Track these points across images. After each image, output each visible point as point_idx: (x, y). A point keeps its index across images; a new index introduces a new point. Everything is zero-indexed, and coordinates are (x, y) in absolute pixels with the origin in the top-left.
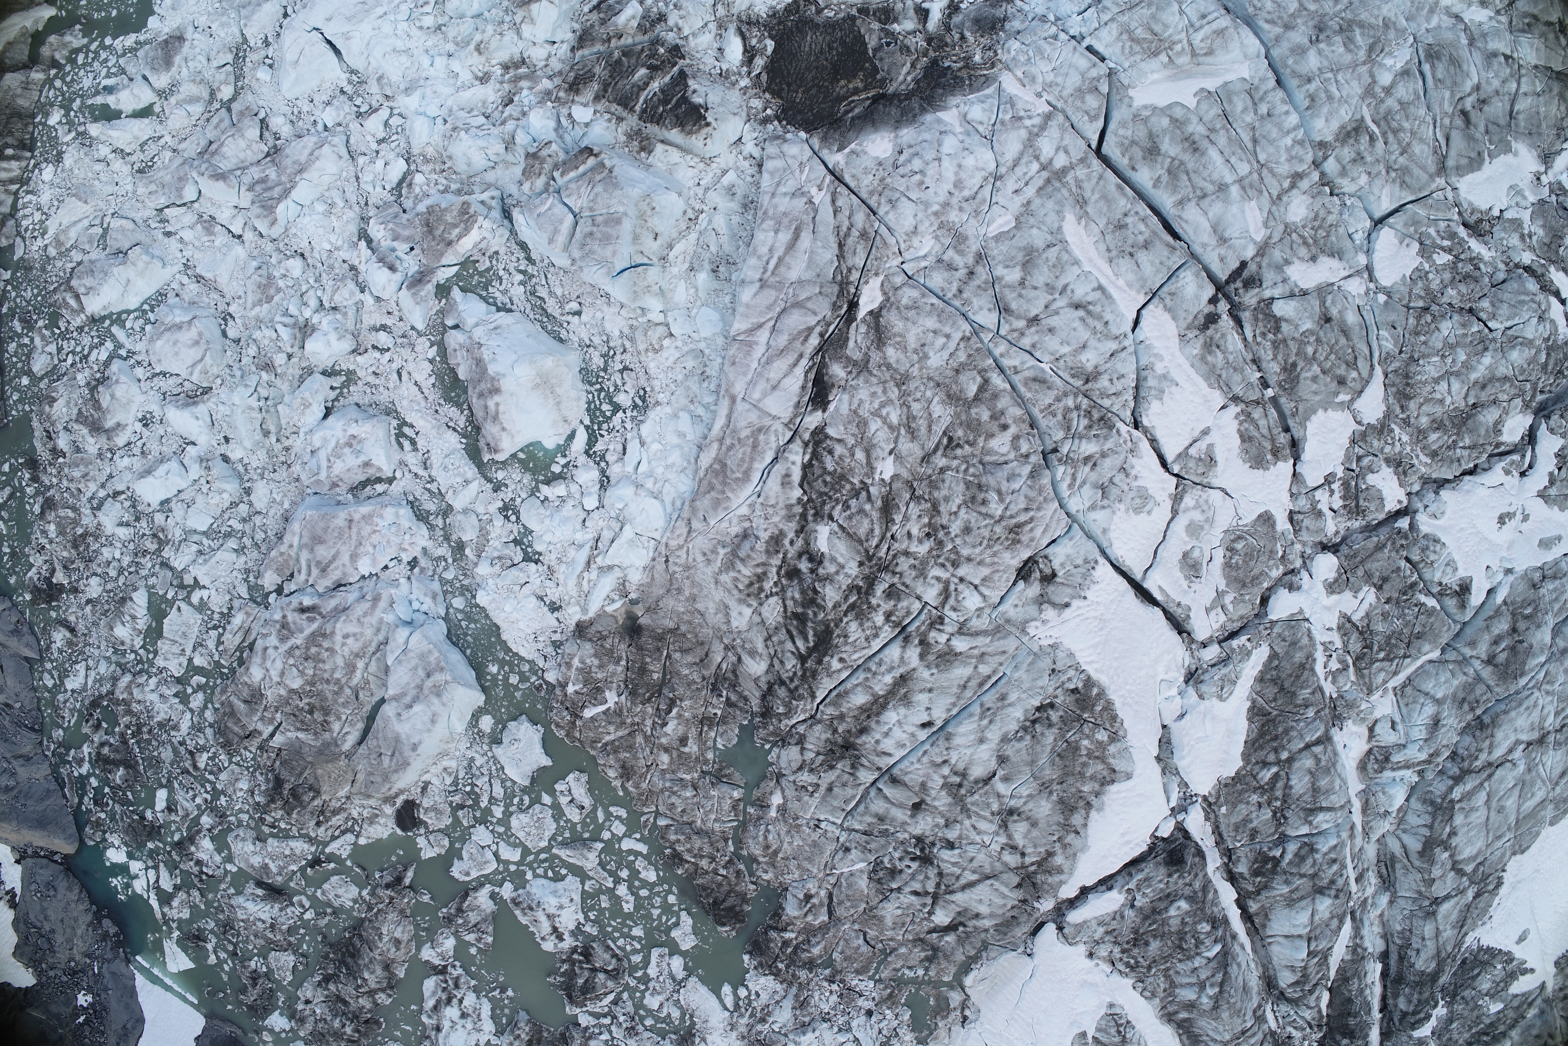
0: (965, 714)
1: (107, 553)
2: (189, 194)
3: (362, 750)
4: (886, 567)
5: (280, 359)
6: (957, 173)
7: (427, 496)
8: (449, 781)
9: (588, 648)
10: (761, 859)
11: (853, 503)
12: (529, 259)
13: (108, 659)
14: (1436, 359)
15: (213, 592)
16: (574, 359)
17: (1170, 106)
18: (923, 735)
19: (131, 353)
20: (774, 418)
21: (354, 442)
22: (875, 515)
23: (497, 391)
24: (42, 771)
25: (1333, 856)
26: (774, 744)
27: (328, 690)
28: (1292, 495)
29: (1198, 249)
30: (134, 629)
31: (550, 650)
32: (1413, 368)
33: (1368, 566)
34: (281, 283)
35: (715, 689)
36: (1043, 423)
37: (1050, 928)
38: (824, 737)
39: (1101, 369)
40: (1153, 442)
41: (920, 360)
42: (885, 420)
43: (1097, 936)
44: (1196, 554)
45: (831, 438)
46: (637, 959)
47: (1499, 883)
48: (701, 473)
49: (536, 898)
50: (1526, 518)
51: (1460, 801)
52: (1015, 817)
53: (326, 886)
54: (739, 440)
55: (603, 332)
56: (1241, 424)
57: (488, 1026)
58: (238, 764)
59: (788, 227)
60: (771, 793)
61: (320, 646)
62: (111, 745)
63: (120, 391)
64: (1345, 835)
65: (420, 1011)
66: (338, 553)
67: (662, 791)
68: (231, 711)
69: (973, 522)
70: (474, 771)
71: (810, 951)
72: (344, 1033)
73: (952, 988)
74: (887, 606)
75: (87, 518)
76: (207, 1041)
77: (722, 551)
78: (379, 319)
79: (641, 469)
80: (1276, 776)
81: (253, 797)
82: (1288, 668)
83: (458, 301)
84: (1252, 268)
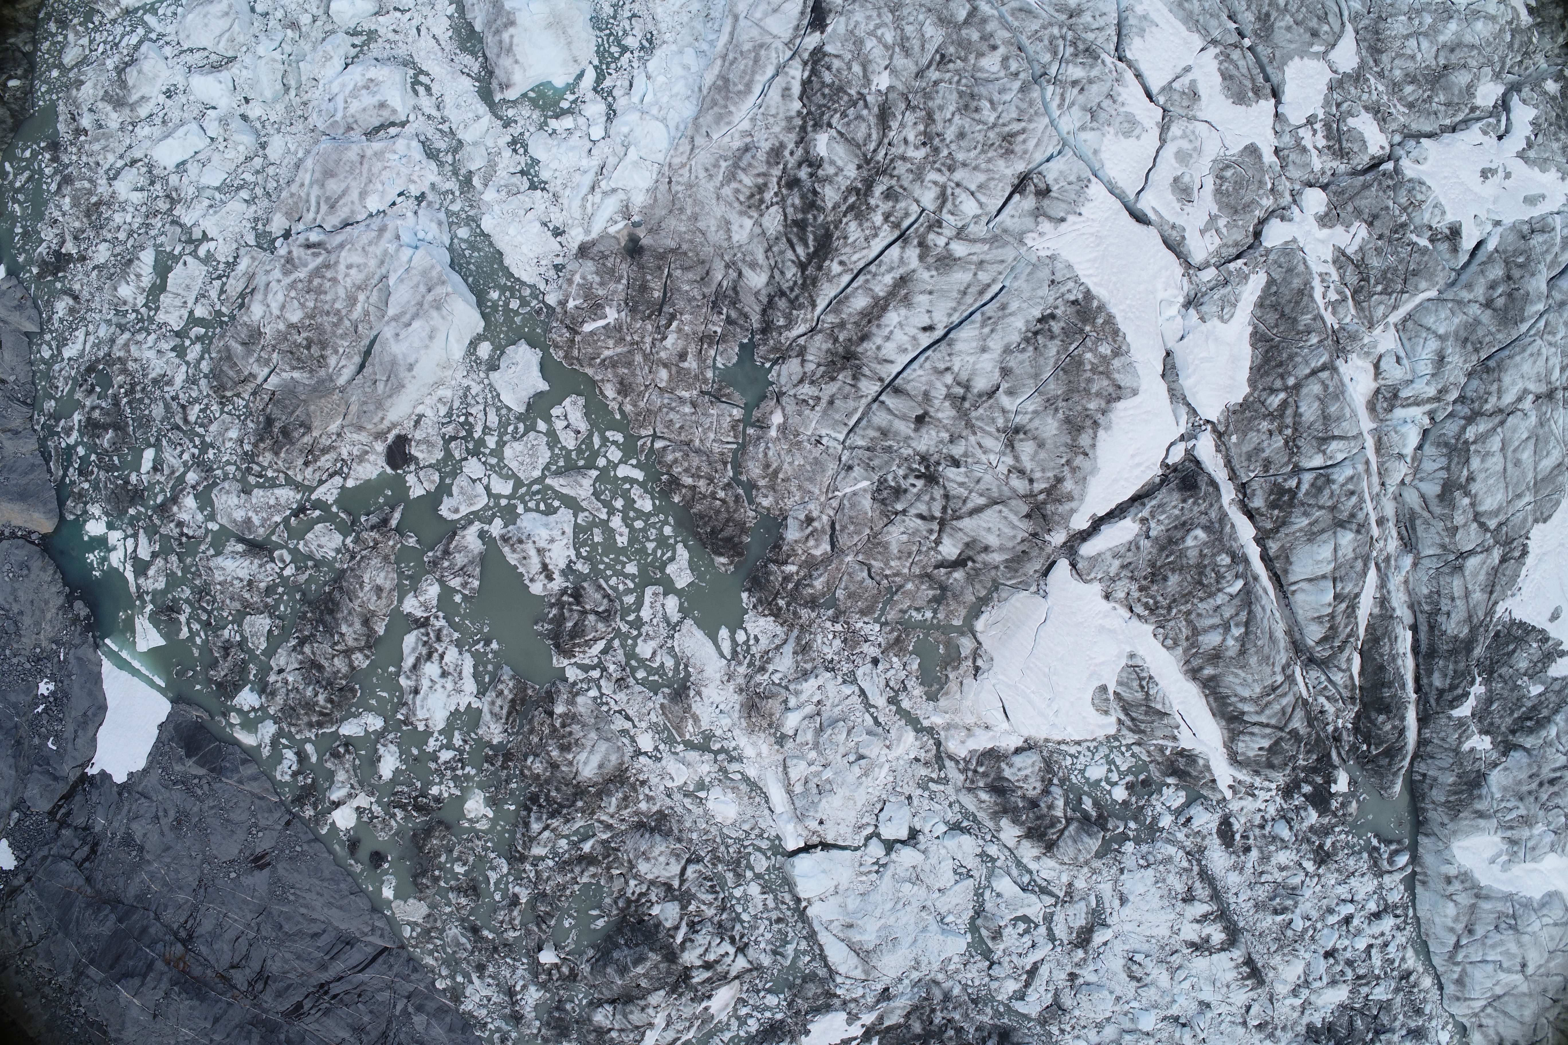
0: (966, 323)
1: (118, 218)
3: (359, 380)
4: (884, 171)
5: (306, 19)
7: (438, 135)
8: (443, 411)
9: (590, 266)
10: (762, 483)
11: (851, 112)
13: (108, 322)
14: (1402, 18)
15: (221, 241)
16: (586, 6)
18: (926, 340)
19: (160, 37)
20: (775, 36)
21: (371, 85)
22: (873, 120)
23: (513, 24)
24: (29, 446)
25: (1350, 487)
26: (775, 362)
27: (326, 321)
28: (1276, 132)
30: (138, 287)
31: (552, 273)
32: (1382, 25)
33: (1357, 203)
35: (715, 306)
36: (1031, 49)
37: (1063, 565)
38: (825, 347)
39: (1084, 7)
40: (1138, 76)
42: (880, 40)
43: (1113, 571)
44: (1186, 179)
45: (830, 55)
47: (1525, 553)
48: (705, 91)
49: (528, 532)
50: (1508, 175)
51: (1474, 442)
52: (1022, 436)
53: (309, 536)
54: (742, 53)
56: (1221, 63)
57: (470, 685)
58: (229, 413)
60: (771, 413)
61: (323, 277)
63: (147, 69)
64: (1361, 468)
65: (398, 674)
66: (348, 188)
67: (660, 409)
68: (228, 356)
69: (967, 128)
70: (470, 400)
71: (810, 586)
72: (316, 703)
73: (962, 634)
74: (886, 206)
75: (103, 188)
76: (171, 727)
77: (724, 164)
79: (646, 100)
80: (1285, 403)
81: (241, 446)
82: (1287, 294)
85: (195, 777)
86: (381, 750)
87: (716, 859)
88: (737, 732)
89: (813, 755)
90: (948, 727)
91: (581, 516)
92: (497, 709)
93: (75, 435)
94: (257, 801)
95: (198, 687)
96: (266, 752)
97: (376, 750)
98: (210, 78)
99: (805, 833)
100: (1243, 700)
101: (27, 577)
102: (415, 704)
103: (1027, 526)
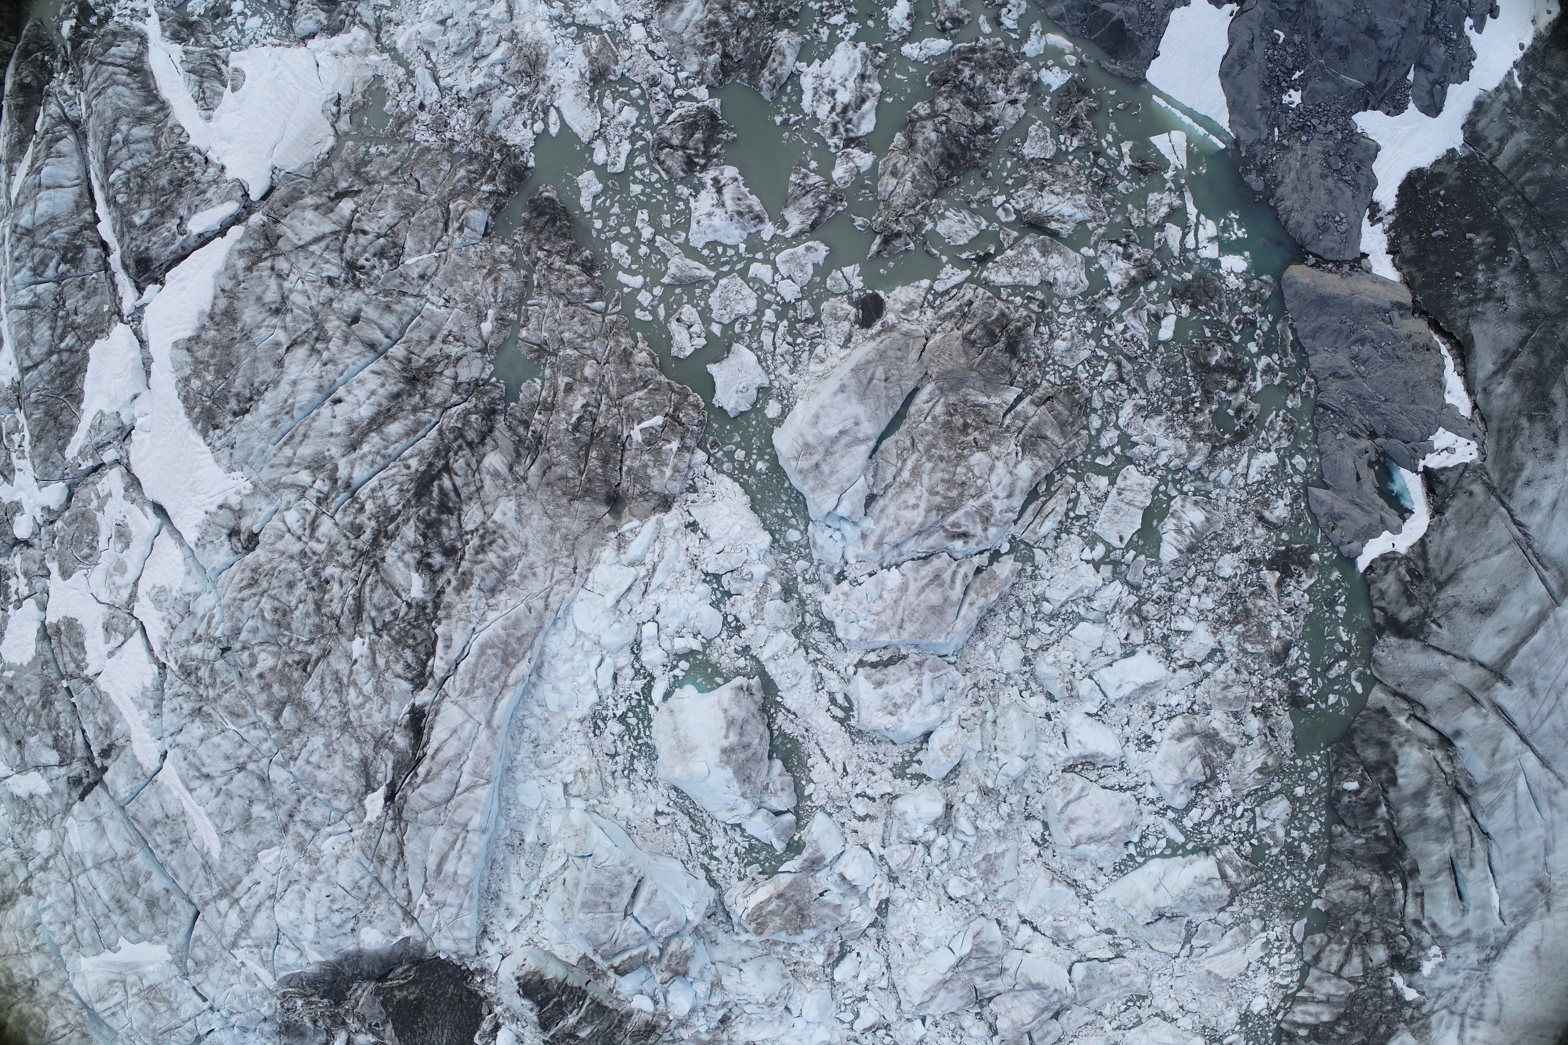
0: (307, 409)
2: (1079, 971)
3: (910, 386)
4: (362, 555)
5: (972, 798)
6: (303, 906)
7: (822, 646)
8: (819, 350)
9: (656, 485)
10: (506, 267)
11: (388, 617)
12: (707, 870)
15: (1075, 557)
16: (661, 772)
17: (138, 941)
18: (341, 392)
19: (1162, 812)
20: (456, 703)
21: (891, 708)
22: (367, 606)
23: (724, 751)
24: (1319, 360)
25: (19, 265)
26: (486, 382)
27: (943, 450)
28: (47, 592)
29: (118, 814)
30: (1179, 518)
31: (699, 484)
34: (973, 872)
35: (538, 439)
36: (232, 675)
37: (255, 196)
38: (434, 391)
39: (189, 719)
40: (151, 650)
41: (331, 744)
42: (360, 692)
43: (213, 189)
44: (119, 546)
45: (406, 679)
46: (640, 160)
48: (532, 653)
49: (734, 225)
52: (274, 307)
53: (974, 233)
54: (485, 686)
55: (634, 793)
56: (84, 660)
57: (807, 83)
59: (446, 876)
60: (492, 333)
61: (945, 498)
62: (1225, 390)
63: (1174, 776)
65: (881, 97)
66: (918, 595)
67: (594, 337)
68: (1062, 426)
69: (285, 591)
70: (791, 360)
71: (469, 172)
72: (972, 68)
73: (346, 134)
74: (362, 518)
75: (1229, 640)
76: (1143, 53)
77: (515, 577)
78: (866, 828)
79: (597, 659)
80: (62, 340)
81: (1052, 333)
82: (51, 438)
83: (778, 838)
84: (75, 795)
86: (906, 24)
88: (551, 42)
89: (484, 24)
90: (366, 52)
92: (778, 59)
95: (1112, 92)
96: (1036, 26)
97: (912, 25)
98: (1091, 749)
100: (125, 85)
101: (1318, 217)
102: (864, 65)
103: (281, 229)
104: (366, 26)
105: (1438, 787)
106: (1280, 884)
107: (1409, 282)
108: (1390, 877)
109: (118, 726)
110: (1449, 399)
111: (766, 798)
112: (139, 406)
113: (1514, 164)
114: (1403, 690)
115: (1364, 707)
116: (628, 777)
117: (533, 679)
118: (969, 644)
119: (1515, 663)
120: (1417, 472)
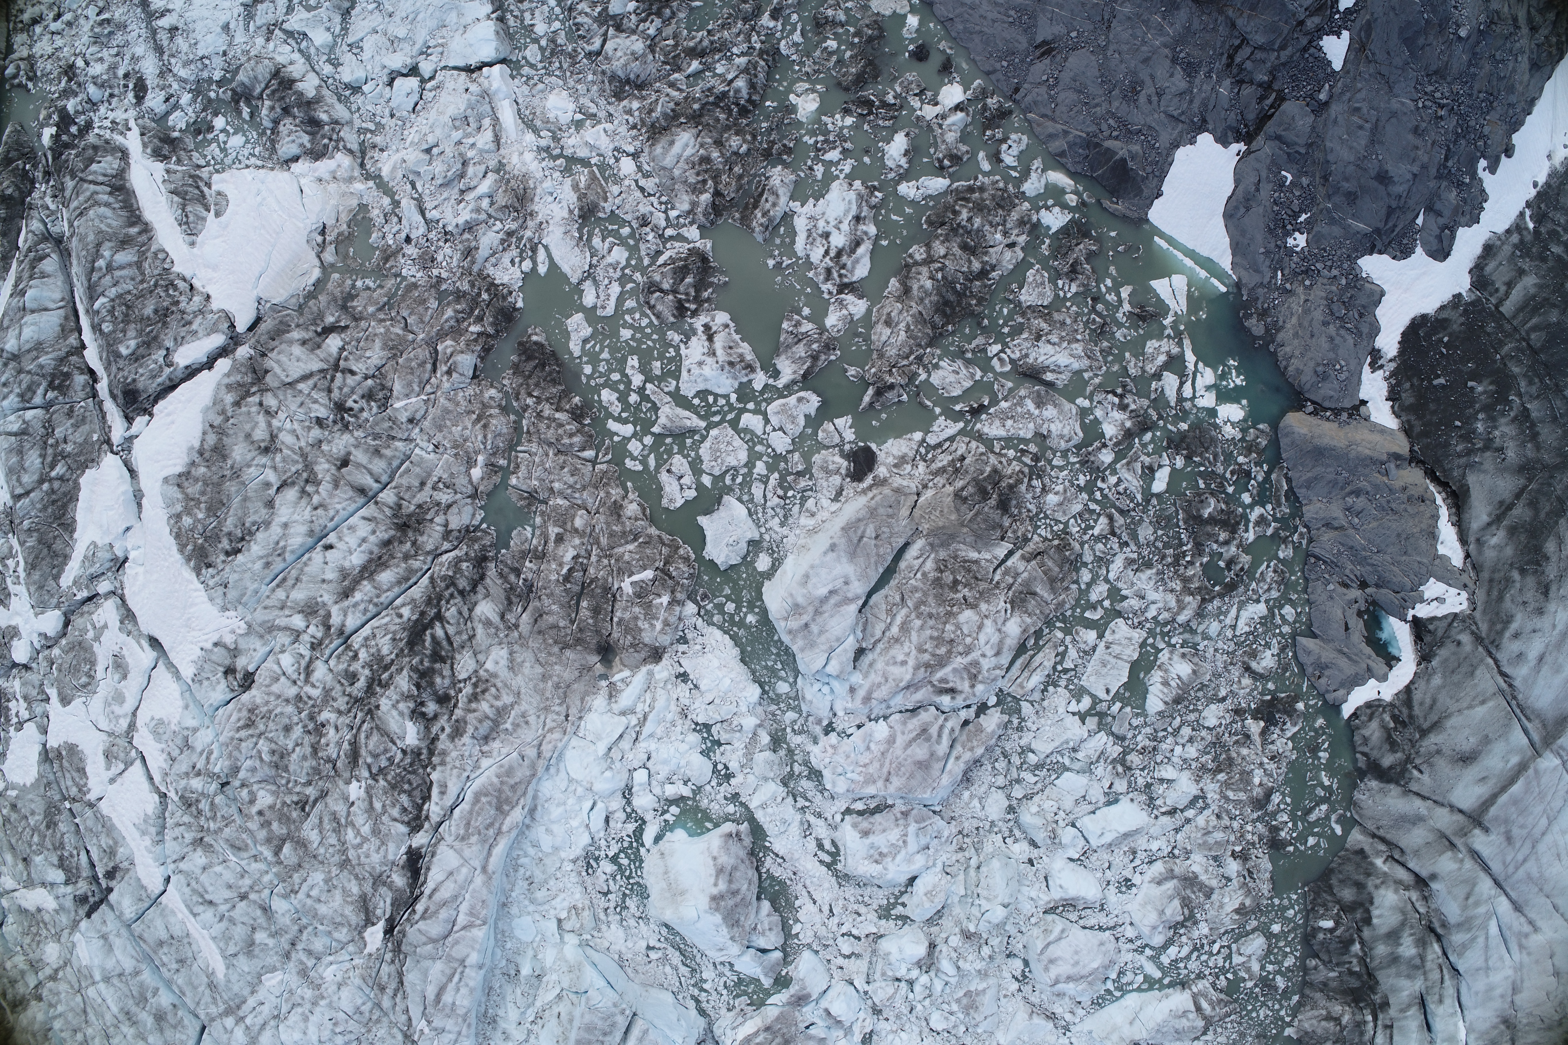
0: (299, 553)
3: (901, 542)
4: (357, 702)
5: (955, 941)
6: (307, 1028)
7: (810, 795)
8: (810, 504)
9: (647, 637)
10: (494, 412)
11: (384, 763)
12: (697, 1001)
15: (1061, 710)
16: (652, 910)
18: (332, 538)
19: (1140, 950)
20: (452, 847)
21: (877, 857)
22: (363, 752)
23: (714, 898)
24: (1313, 510)
25: (6, 391)
26: (477, 528)
27: (931, 606)
28: (47, 717)
29: (124, 933)
30: (1166, 671)
31: (689, 636)
34: (955, 1007)
35: (530, 587)
37: (241, 327)
38: (425, 538)
39: (190, 848)
40: (150, 778)
41: (331, 879)
42: (358, 833)
43: (199, 319)
44: (117, 677)
45: (403, 822)
46: (630, 304)
48: (525, 800)
49: (725, 374)
52: (263, 445)
53: (968, 384)
54: (479, 833)
55: (627, 929)
56: (86, 785)
57: (800, 224)
58: (1057, 522)
59: (445, 1005)
60: (482, 479)
61: (933, 655)
62: (1216, 542)
63: (1152, 917)
66: (905, 749)
67: (584, 488)
68: (1052, 582)
69: (282, 736)
70: (781, 513)
71: (457, 312)
72: (970, 210)
73: (332, 265)
74: (356, 666)
75: (1212, 789)
76: (1146, 192)
77: (508, 726)
78: (852, 965)
79: (589, 804)
80: (52, 468)
81: (1044, 486)
82: (45, 566)
83: (766, 975)
84: (82, 912)
85: (1116, 138)
86: (903, 162)
87: (573, 56)
88: (539, 175)
89: (470, 154)
90: (351, 180)
91: (672, 388)
92: (771, 199)
93: (1254, 515)
94: (1049, 113)
95: (1113, 234)
96: (1037, 164)
97: (909, 162)
98: (1072, 892)
99: (481, 80)
100: (107, 205)
101: (1318, 365)
102: (859, 207)
103: (269, 363)
104: (350, 151)
105: (1412, 927)
106: (1254, 1015)
107: (1407, 430)
108: (1361, 1009)
109: (121, 850)
110: (1441, 550)
111: (754, 938)
112: (131, 540)
113: (1520, 309)
114: (1381, 833)
115: (1343, 848)
116: (620, 914)
117: (527, 821)
118: (955, 794)
119: (1493, 811)
120: (1406, 621)
